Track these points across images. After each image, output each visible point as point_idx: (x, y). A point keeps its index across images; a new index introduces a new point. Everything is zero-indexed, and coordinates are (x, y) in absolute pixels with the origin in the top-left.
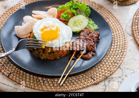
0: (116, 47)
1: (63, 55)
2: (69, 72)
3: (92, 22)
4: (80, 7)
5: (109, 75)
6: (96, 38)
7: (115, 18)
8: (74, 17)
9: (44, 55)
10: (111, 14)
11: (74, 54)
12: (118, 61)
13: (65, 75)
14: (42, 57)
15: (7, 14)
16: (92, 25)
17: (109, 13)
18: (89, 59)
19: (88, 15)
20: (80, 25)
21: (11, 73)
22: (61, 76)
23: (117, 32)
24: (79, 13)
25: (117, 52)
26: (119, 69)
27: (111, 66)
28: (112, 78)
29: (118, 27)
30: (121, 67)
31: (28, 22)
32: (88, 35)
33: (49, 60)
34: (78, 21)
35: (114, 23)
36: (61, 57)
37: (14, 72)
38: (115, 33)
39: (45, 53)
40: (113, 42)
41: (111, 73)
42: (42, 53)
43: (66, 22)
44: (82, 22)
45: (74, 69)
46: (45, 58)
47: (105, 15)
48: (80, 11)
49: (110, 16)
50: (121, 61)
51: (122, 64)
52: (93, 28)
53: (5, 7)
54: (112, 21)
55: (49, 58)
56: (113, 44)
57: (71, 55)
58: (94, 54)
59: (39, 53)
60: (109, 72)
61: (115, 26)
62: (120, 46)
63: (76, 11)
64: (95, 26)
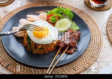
0: (93, 44)
1: (51, 51)
2: (56, 64)
3: (74, 24)
4: (65, 12)
5: (88, 67)
6: (77, 37)
7: (93, 21)
8: (60, 20)
9: (35, 50)
10: (89, 18)
11: (59, 50)
12: (95, 56)
13: (52, 66)
14: (34, 52)
15: (7, 17)
16: (74, 26)
17: (88, 17)
18: (72, 54)
19: (72, 18)
20: (65, 26)
21: (9, 65)
22: (49, 67)
23: (95, 32)
24: (64, 17)
25: (94, 48)
26: (96, 62)
27: (89, 60)
28: (90, 69)
29: (95, 28)
30: (97, 60)
31: (23, 24)
32: (71, 34)
33: (40, 54)
34: (63, 24)
35: (92, 25)
36: (49, 52)
37: (12, 64)
38: (93, 33)
39: (37, 49)
40: (91, 40)
41: (90, 65)
42: (34, 49)
43: (53, 24)
44: (66, 24)
45: (60, 62)
46: (36, 53)
47: (85, 18)
48: (64, 15)
49: (89, 19)
50: (97, 56)
51: (98, 58)
52: (75, 29)
53: (5, 12)
54: (90, 23)
55: (40, 53)
56: (91, 42)
57: (57, 51)
58: (76, 50)
59: (32, 48)
60: (88, 64)
61: (93, 27)
62: (96, 44)
63: (61, 15)
64: (77, 27)
